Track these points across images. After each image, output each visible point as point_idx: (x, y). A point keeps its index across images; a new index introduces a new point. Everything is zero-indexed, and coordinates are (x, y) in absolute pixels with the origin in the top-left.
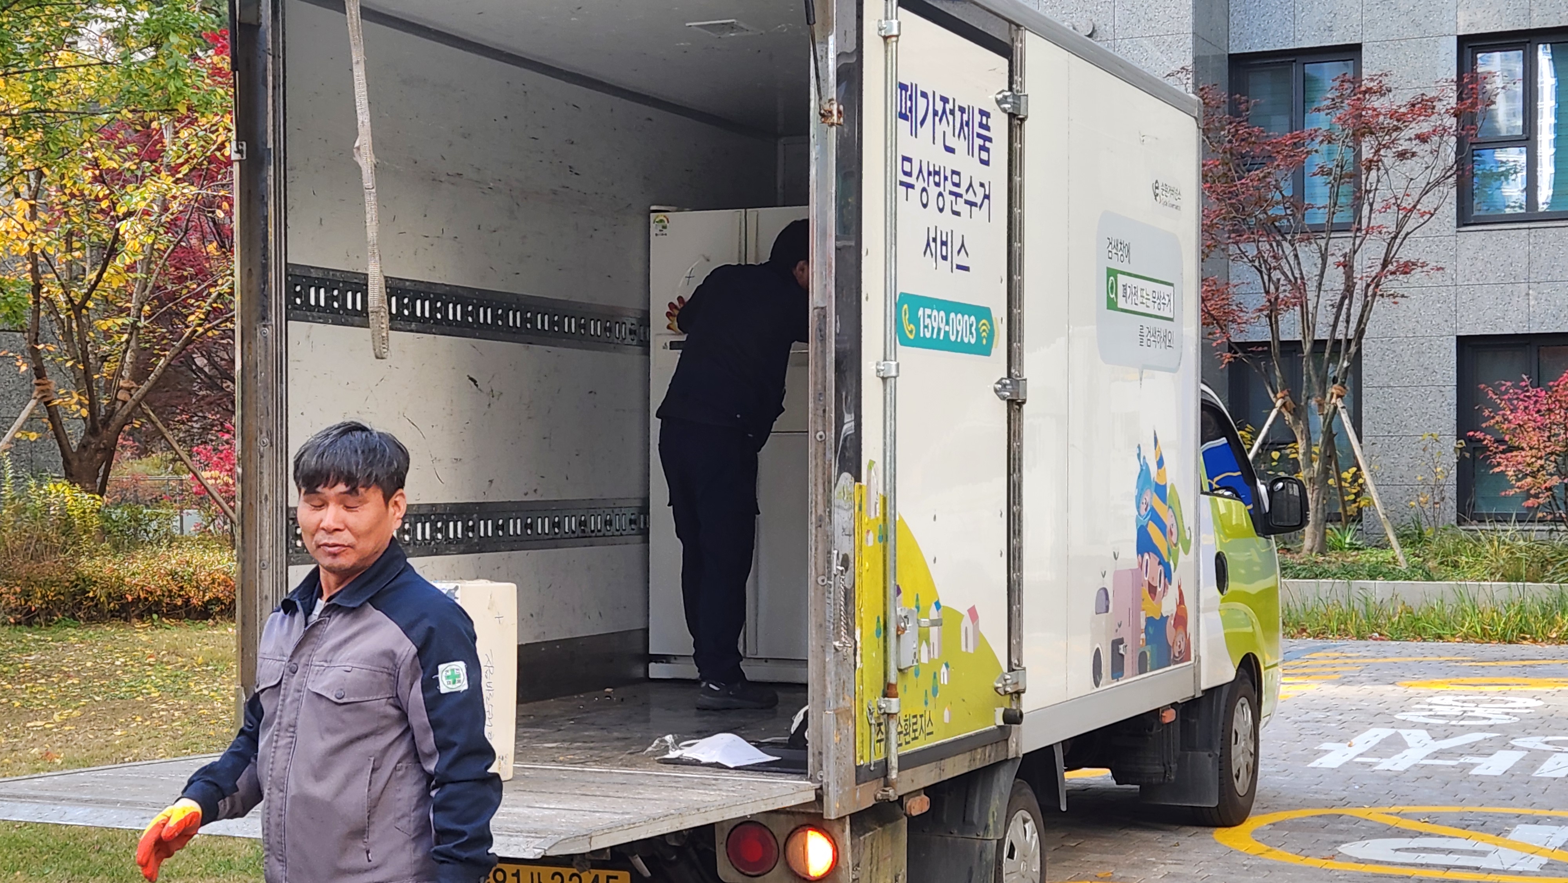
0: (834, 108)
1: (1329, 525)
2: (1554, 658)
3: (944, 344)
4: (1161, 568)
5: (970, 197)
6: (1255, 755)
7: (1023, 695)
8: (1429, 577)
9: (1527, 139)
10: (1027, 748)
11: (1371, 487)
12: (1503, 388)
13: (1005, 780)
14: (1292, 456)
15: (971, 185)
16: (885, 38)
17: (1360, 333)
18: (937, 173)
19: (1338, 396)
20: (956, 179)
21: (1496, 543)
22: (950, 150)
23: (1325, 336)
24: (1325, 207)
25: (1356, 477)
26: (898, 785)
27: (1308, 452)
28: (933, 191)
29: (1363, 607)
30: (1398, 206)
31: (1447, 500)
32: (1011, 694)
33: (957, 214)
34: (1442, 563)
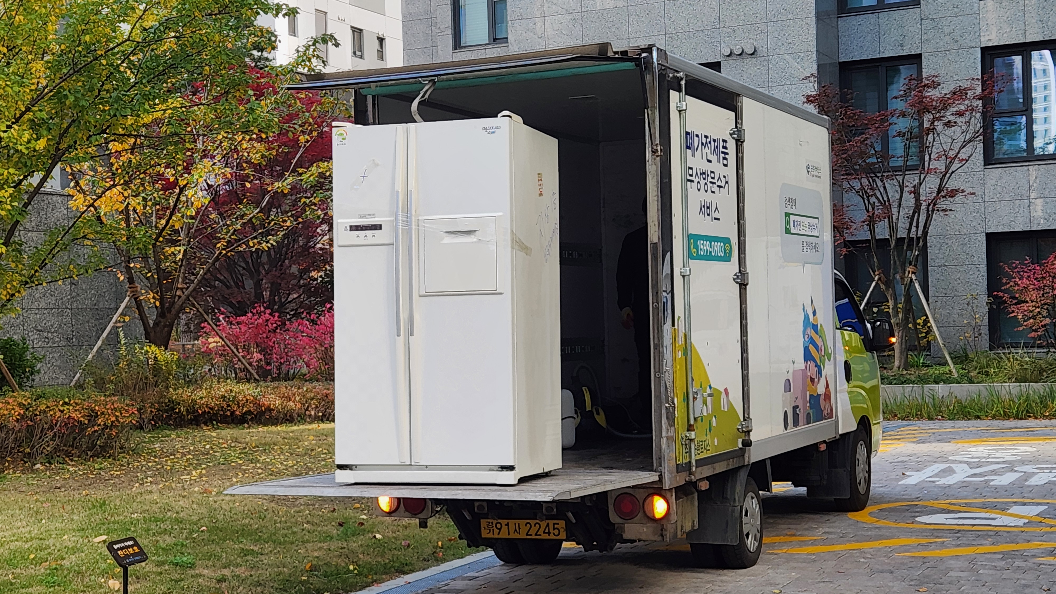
0: (659, 148)
1: (910, 353)
2: (1046, 427)
3: (709, 257)
4: (816, 369)
5: (719, 183)
6: (869, 472)
7: (751, 433)
8: (971, 382)
9: (1026, 110)
10: (753, 460)
11: (935, 328)
12: (1014, 265)
13: (743, 475)
14: (885, 310)
15: (719, 178)
16: (680, 111)
17: (925, 233)
18: (704, 173)
19: (913, 273)
20: (712, 175)
21: (1012, 360)
22: (709, 161)
23: (904, 236)
24: (901, 157)
25: (926, 321)
26: (696, 475)
27: (895, 308)
28: (703, 182)
29: (931, 400)
30: (946, 156)
31: (983, 335)
32: (745, 432)
33: (713, 192)
34: (979, 373)
